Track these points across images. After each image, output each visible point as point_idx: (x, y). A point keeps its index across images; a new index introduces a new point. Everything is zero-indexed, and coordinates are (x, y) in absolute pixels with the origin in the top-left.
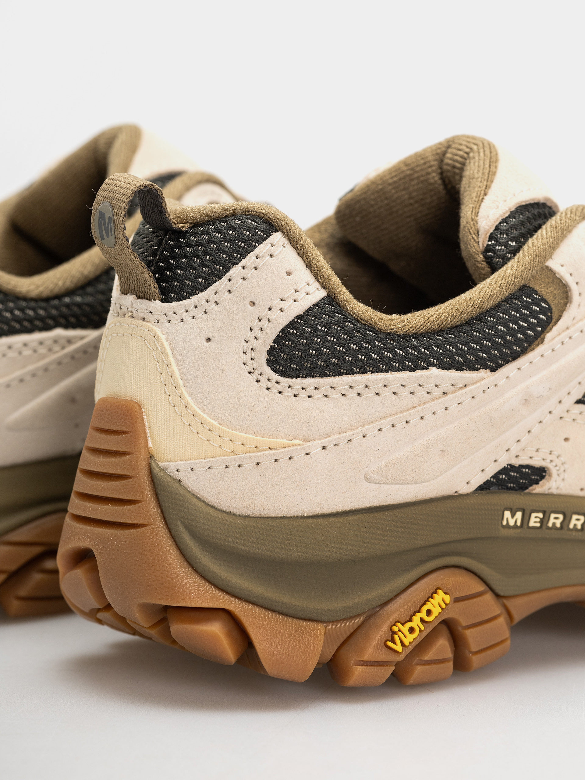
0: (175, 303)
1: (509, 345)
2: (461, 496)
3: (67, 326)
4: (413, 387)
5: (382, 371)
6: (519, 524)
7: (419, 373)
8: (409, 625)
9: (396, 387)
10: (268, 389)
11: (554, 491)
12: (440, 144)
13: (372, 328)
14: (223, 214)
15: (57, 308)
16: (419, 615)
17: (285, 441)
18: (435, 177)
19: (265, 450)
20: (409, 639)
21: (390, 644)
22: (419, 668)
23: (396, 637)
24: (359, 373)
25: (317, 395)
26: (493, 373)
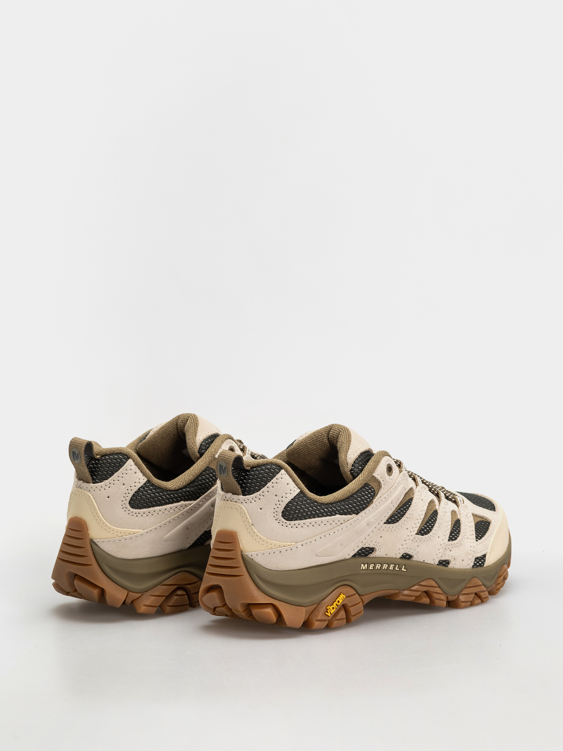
0: (248, 496)
1: (361, 505)
2: (346, 559)
3: (185, 500)
4: (331, 522)
5: (320, 517)
6: (366, 568)
7: (333, 517)
8: (332, 606)
9: (325, 522)
10: (282, 525)
11: (377, 556)
12: (327, 427)
13: (316, 502)
14: (263, 464)
15: (181, 493)
16: (335, 603)
17: (289, 543)
18: (326, 441)
19: (282, 547)
20: (333, 611)
21: (326, 613)
22: (336, 622)
23: (328, 611)
24: (313, 518)
25: (299, 527)
26: (357, 515)
